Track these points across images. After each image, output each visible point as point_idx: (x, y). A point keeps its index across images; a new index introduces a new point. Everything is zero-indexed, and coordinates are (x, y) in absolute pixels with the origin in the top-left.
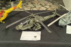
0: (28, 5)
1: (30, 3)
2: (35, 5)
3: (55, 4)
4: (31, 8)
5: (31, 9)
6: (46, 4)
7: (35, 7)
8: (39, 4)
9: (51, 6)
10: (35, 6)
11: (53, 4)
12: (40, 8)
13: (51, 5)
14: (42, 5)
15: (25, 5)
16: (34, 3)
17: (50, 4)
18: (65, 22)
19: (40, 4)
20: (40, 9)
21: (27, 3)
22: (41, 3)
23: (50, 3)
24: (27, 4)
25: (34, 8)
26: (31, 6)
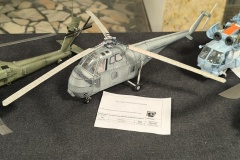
0: (19, 13)
1: (29, 4)
2: (44, 12)
3: (116, 6)
4: (31, 22)
5: (28, 26)
6: (83, 7)
7: (46, 19)
8: (60, 7)
9: (103, 15)
10: (44, 15)
11: (110, 7)
12: (61, 22)
13: (102, 12)
14: (70, 12)
15: (6, 14)
16: (40, 6)
17: (98, 7)
18: (90, 82)
19: (65, 9)
20: (61, 25)
21: (15, 5)
22: (68, 5)
23: (98, 3)
24: (16, 8)
25: (42, 23)
26: (28, 16)
